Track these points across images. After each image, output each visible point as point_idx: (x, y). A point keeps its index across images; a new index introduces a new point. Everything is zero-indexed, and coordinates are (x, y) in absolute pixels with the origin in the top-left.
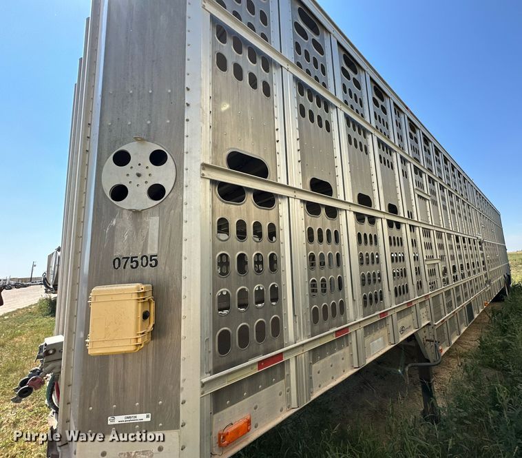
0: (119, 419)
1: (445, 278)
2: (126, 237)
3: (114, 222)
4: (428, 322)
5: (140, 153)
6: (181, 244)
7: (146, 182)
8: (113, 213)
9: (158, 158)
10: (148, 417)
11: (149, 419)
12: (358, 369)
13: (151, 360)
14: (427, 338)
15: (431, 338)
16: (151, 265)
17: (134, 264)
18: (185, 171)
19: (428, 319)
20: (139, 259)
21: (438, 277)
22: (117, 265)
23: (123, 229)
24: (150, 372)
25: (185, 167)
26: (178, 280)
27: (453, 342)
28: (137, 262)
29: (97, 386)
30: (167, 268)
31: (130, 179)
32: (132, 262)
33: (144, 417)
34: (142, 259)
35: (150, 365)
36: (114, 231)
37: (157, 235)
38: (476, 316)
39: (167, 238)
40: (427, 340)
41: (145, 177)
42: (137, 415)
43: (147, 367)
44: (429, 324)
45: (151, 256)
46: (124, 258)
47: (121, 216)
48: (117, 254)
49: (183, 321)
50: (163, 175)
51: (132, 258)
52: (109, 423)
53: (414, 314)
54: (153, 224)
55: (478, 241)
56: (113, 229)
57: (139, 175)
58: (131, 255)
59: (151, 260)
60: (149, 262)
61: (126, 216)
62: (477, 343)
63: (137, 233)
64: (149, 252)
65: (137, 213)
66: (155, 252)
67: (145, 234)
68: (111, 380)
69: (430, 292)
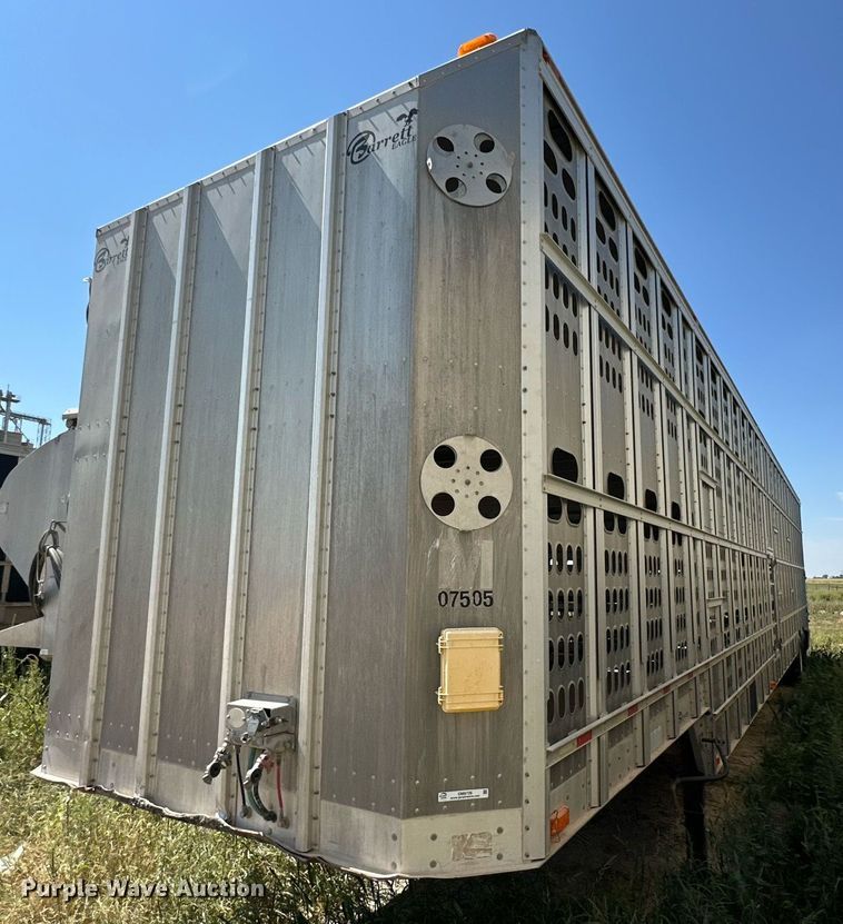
0: (452, 796)
1: (726, 632)
2: (453, 566)
3: (438, 545)
4: (707, 709)
5: (469, 451)
6: (521, 579)
7: (477, 493)
8: (437, 530)
9: (491, 461)
10: (485, 792)
11: (486, 796)
12: (642, 769)
13: (488, 724)
14: (704, 737)
15: (708, 737)
16: (485, 603)
17: (465, 601)
18: (523, 483)
19: (706, 705)
20: (470, 595)
21: (719, 631)
22: (443, 602)
23: (450, 554)
24: (488, 738)
25: (523, 477)
26: (518, 626)
27: (732, 749)
28: (468, 598)
29: (424, 754)
30: (504, 609)
31: (456, 486)
32: (462, 598)
33: (480, 793)
34: (474, 595)
35: (487, 729)
36: (437, 557)
37: (491, 564)
38: (760, 706)
39: (503, 570)
40: (704, 740)
41: (475, 485)
42: (473, 791)
43: (484, 731)
44: (708, 713)
45: (485, 592)
46: (451, 592)
47: (446, 536)
48: (443, 587)
49: (524, 676)
50: (497, 484)
51: (462, 593)
52: (440, 800)
53: (693, 692)
54: (486, 548)
55: (769, 561)
56: (437, 552)
57: (468, 483)
58: (460, 589)
59: (485, 598)
60: (483, 600)
61: (453, 537)
62: (759, 758)
63: (467, 560)
64: (483, 587)
65: (465, 534)
66: (490, 588)
67: (477, 563)
68: (441, 750)
69: (712, 658)
